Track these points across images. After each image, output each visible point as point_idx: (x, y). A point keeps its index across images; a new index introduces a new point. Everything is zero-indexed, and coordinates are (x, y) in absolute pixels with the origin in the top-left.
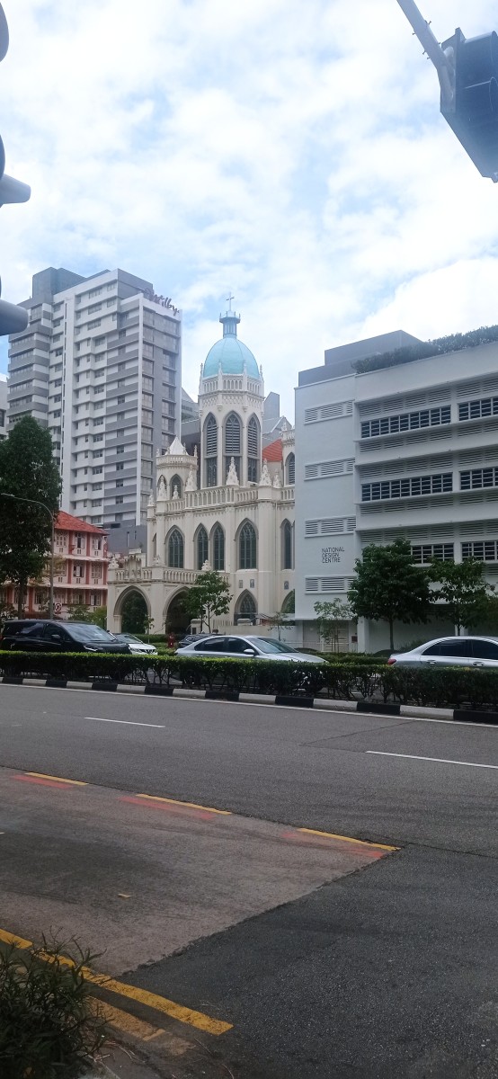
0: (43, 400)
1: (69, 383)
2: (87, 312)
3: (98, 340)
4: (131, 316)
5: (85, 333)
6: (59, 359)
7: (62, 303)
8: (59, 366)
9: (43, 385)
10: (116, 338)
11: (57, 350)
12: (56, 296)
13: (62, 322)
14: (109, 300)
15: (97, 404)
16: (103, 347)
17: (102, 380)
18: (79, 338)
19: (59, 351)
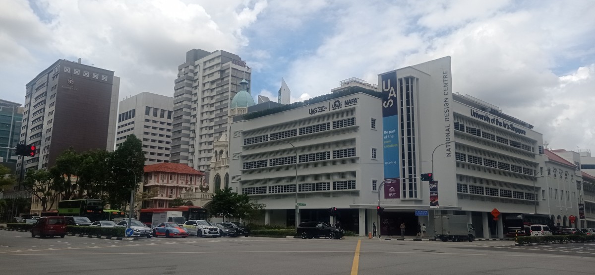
0: (188, 110)
1: (199, 102)
2: (208, 69)
3: (213, 82)
4: (226, 72)
5: (208, 79)
6: (196, 91)
7: (198, 65)
8: (196, 94)
9: (189, 103)
10: (220, 82)
11: (195, 87)
12: (196, 62)
13: (198, 74)
14: (217, 64)
15: (211, 112)
16: (214, 86)
17: (214, 101)
18: (205, 81)
19: (196, 87)
